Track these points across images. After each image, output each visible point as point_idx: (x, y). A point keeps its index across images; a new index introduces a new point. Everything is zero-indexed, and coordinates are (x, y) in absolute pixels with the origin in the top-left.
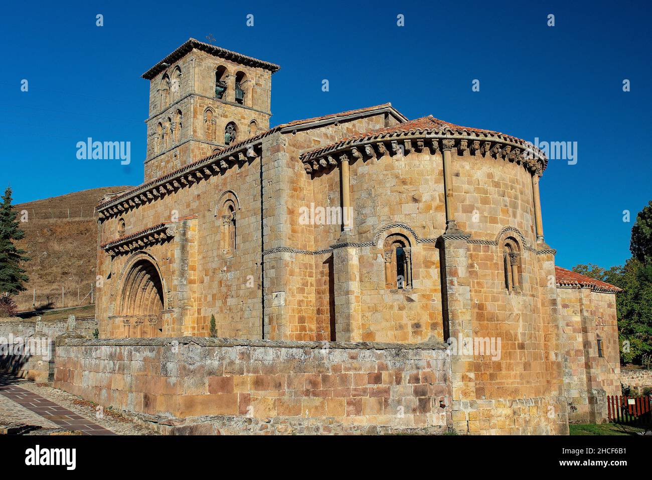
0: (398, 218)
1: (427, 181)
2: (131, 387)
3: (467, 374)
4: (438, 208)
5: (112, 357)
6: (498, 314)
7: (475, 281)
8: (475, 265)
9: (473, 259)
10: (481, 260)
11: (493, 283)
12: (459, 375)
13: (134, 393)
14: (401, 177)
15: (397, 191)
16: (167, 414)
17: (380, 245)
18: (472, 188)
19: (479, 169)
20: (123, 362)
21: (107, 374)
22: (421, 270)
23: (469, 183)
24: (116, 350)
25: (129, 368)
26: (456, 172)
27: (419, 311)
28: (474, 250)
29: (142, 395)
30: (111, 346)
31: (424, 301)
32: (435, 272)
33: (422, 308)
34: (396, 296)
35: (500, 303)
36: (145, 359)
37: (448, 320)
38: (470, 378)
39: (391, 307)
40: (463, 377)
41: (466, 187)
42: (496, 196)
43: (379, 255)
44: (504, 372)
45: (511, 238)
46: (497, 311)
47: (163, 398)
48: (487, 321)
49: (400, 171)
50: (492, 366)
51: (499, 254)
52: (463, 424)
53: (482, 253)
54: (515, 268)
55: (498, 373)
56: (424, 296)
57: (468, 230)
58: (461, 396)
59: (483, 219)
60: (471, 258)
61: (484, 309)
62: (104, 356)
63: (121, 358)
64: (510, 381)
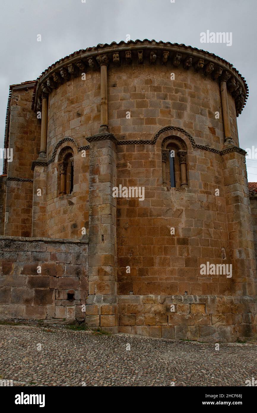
3: (103, 267)
6: (152, 210)
7: (127, 179)
8: (128, 164)
9: (126, 158)
10: (134, 159)
12: (95, 269)
15: (67, 111)
17: (56, 160)
18: (128, 95)
22: (80, 175)
23: (126, 91)
26: (113, 83)
28: (127, 150)
35: (154, 199)
38: (106, 272)
40: (99, 271)
41: (122, 94)
44: (156, 267)
46: (151, 207)
48: (138, 217)
50: (142, 261)
51: (156, 152)
52: (95, 319)
53: (136, 153)
54: (183, 166)
55: (149, 268)
57: (122, 133)
58: (96, 290)
59: (138, 121)
60: (124, 158)
61: (136, 205)
64: (164, 276)
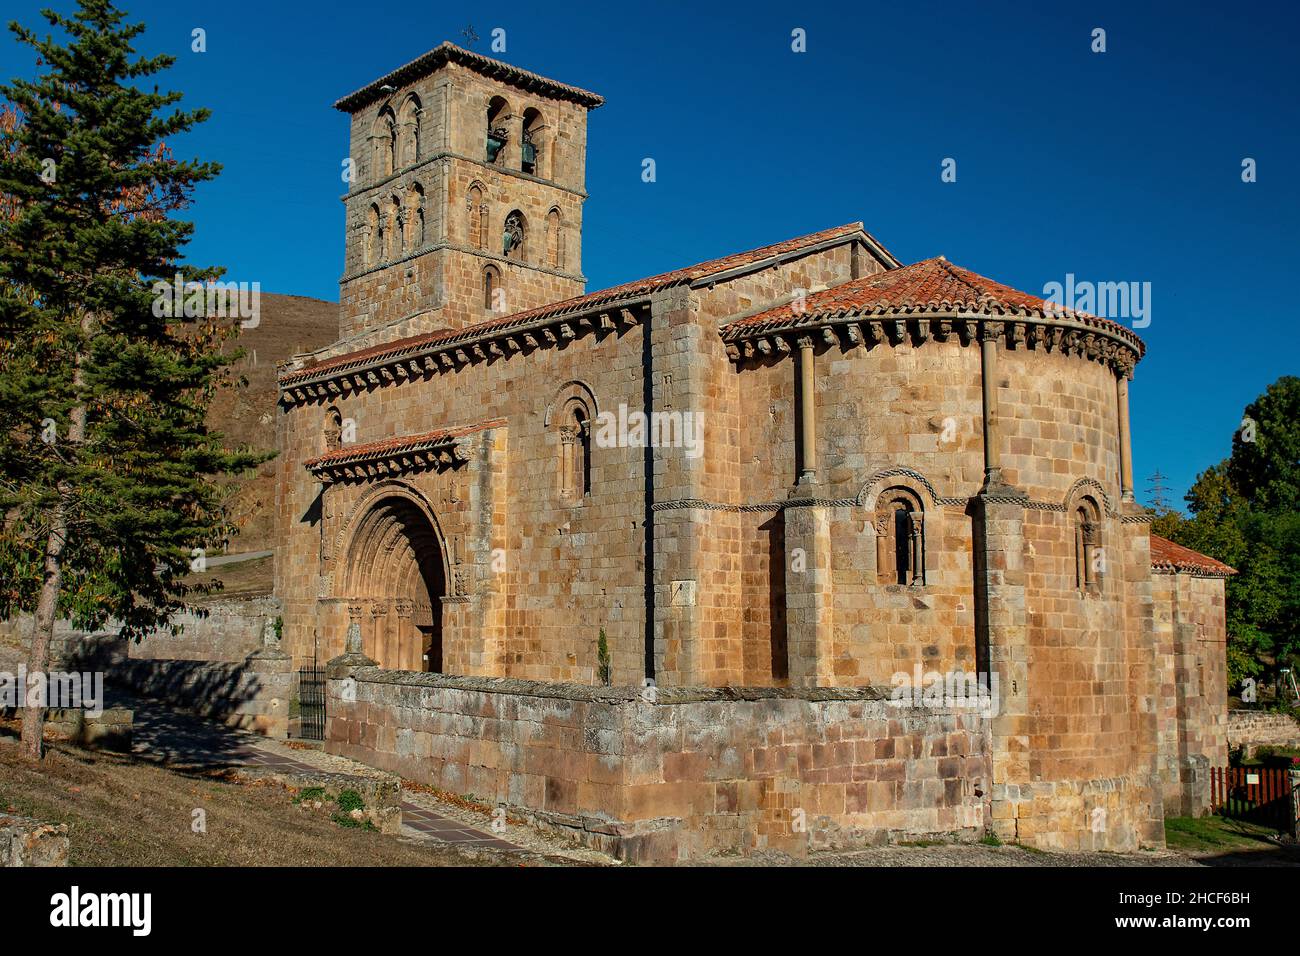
0: (902, 459)
1: (953, 394)
2: (516, 765)
3: (1018, 738)
4: (971, 444)
5: (468, 709)
6: (1065, 633)
7: (1030, 575)
8: (1031, 546)
9: (1027, 535)
10: (1039, 538)
11: (1058, 579)
12: (1004, 740)
13: (525, 776)
14: (909, 385)
15: (900, 410)
16: (602, 816)
17: (870, 505)
18: (1028, 407)
19: (1041, 374)
20: (495, 720)
21: (457, 739)
22: (940, 553)
23: (1025, 399)
24: (478, 699)
25: (510, 732)
26: (1003, 379)
27: (936, 626)
28: (1030, 520)
29: (543, 779)
30: (465, 690)
31: (945, 609)
32: (964, 558)
33: (941, 621)
34: (896, 598)
35: (1068, 613)
36: (547, 721)
37: (987, 645)
38: (1022, 746)
39: (888, 617)
40: (1010, 744)
41: (1018, 406)
42: (1067, 423)
43: (868, 524)
44: (1071, 734)
45: (1088, 498)
46: (1064, 629)
47: (591, 788)
48: (1047, 645)
49: (908, 375)
51: (1070, 527)
52: (1009, 824)
53: (1041, 526)
55: (1061, 735)
56: (944, 599)
57: (1019, 485)
58: (1006, 776)
59: (1046, 465)
60: (1024, 535)
61: (1044, 624)
62: (450, 707)
63: (490, 712)
64: (1079, 749)
